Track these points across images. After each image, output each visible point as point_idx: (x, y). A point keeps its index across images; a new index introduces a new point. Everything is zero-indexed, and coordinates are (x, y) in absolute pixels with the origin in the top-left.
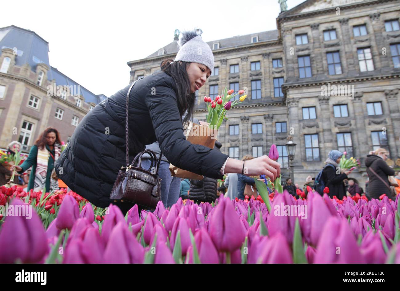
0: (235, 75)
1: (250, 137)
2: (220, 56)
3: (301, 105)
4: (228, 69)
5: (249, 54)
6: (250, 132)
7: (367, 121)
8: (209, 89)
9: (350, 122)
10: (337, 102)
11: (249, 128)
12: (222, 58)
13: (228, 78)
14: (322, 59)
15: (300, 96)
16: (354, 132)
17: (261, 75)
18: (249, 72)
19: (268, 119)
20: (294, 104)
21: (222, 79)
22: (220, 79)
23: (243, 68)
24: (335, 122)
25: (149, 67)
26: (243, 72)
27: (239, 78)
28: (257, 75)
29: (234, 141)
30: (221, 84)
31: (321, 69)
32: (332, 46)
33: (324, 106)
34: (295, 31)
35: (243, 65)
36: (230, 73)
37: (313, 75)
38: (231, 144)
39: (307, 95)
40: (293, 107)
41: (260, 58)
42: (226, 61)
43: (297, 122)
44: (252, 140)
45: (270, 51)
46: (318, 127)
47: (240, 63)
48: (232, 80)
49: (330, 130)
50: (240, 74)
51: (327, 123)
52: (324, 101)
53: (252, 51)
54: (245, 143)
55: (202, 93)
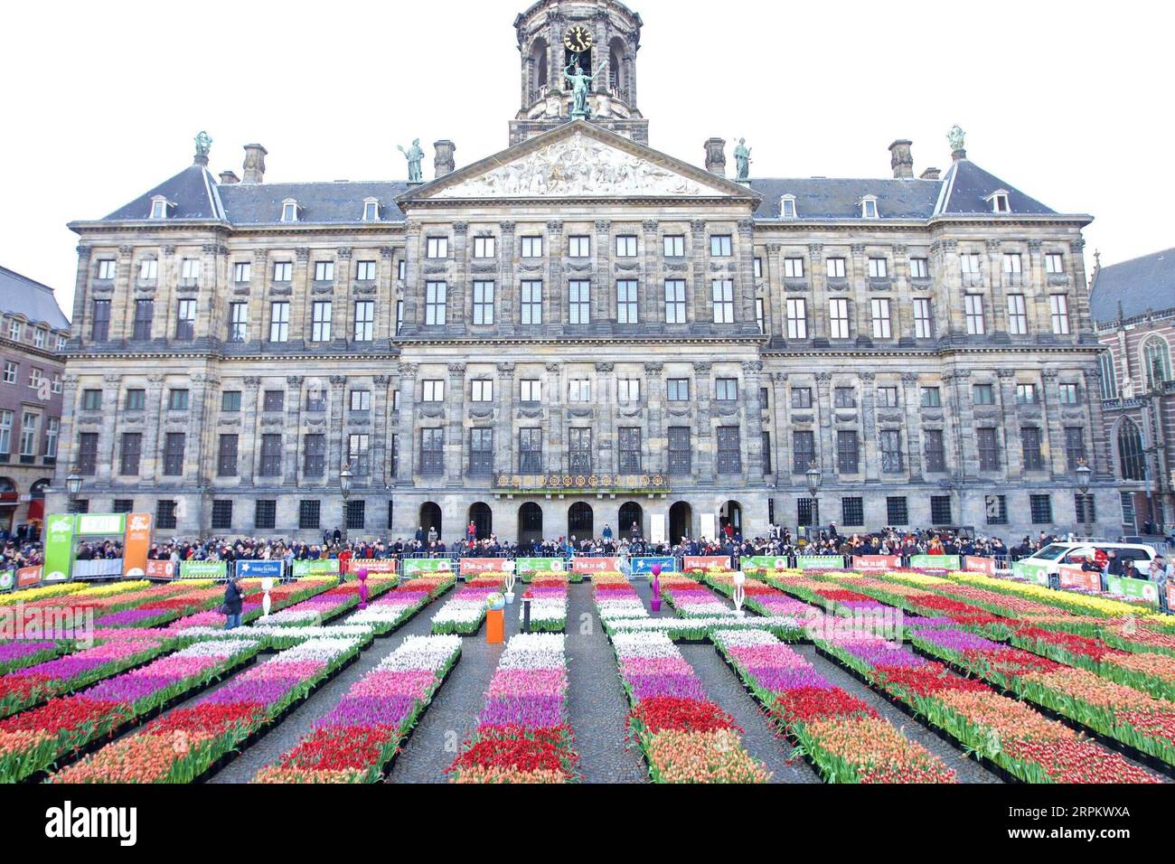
0: (326, 287)
1: (347, 416)
2: (295, 238)
3: (420, 377)
4: (311, 270)
5: (355, 244)
6: (346, 407)
7: (516, 411)
8: (271, 310)
9: (492, 410)
10: (477, 376)
11: (346, 399)
12: (300, 246)
13: (309, 292)
14: (464, 294)
15: (420, 361)
16: (496, 428)
17: (375, 292)
18: (353, 283)
19: (381, 385)
20: (408, 373)
21: (297, 293)
22: (294, 292)
23: (340, 273)
24: (470, 411)
25: (128, 243)
26: (340, 282)
27: (332, 293)
28: (368, 292)
29: (316, 423)
30: (296, 303)
31: (460, 313)
32: (484, 270)
33: (457, 382)
34: (426, 228)
35: (341, 267)
36: (315, 279)
37: (447, 322)
38: (310, 430)
39: (432, 359)
40: (408, 379)
41: (376, 255)
42: (308, 252)
43: (410, 406)
44: (349, 423)
45: (395, 244)
46: (443, 417)
47: (336, 260)
48: (317, 297)
49: (460, 424)
50: (336, 285)
51: (458, 411)
52: (457, 373)
53: (361, 237)
54: (335, 427)
55: (254, 319)
